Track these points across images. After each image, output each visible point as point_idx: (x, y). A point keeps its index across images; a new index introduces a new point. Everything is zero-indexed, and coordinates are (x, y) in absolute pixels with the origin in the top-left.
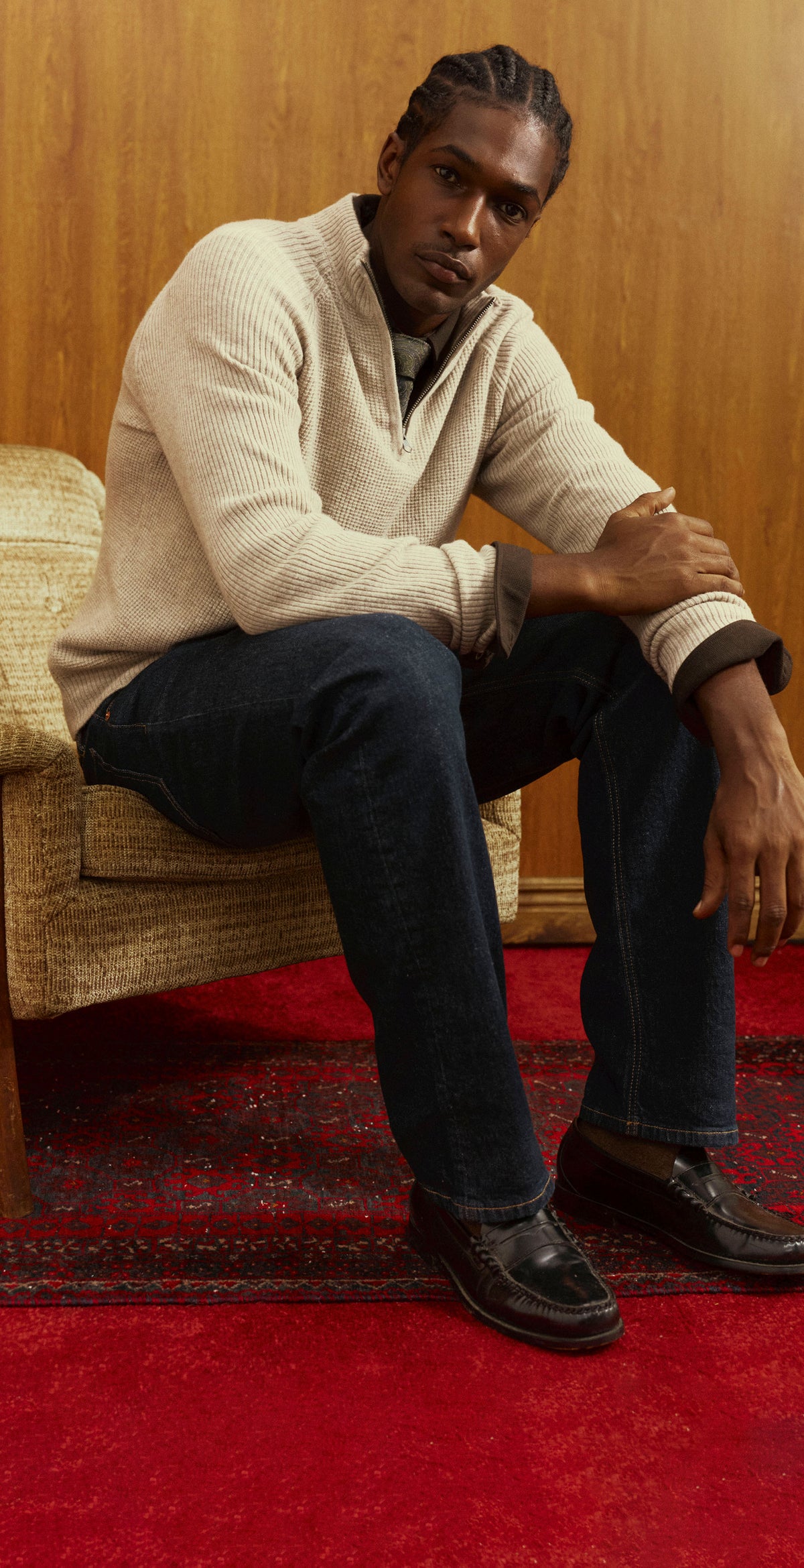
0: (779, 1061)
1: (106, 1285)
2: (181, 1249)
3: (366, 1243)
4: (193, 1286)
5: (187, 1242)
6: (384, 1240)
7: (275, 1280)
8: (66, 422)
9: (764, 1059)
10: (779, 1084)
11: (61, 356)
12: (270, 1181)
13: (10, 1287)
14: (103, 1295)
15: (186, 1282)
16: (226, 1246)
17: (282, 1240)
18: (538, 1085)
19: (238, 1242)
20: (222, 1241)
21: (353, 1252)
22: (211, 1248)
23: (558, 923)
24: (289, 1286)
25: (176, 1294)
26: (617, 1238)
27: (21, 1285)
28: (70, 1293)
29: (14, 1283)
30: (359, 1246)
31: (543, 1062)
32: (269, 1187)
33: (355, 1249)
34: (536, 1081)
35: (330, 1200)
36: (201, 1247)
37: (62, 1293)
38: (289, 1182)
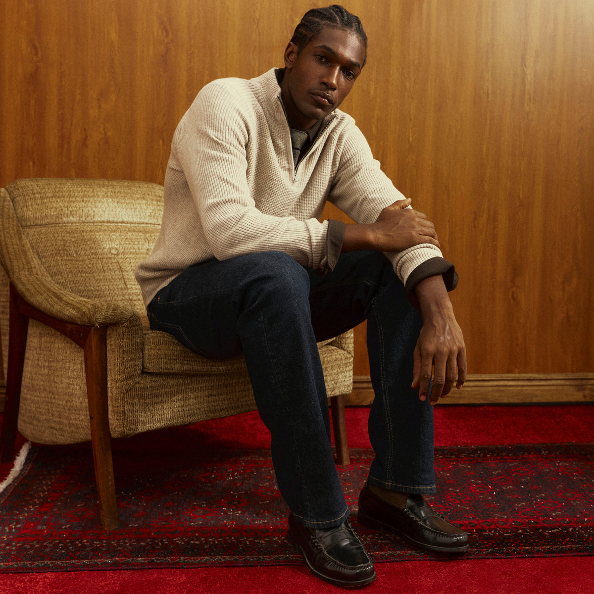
0: (471, 457)
1: (144, 560)
2: (183, 543)
3: (268, 539)
4: (185, 560)
5: (186, 540)
6: (277, 538)
7: (223, 557)
9: (465, 456)
10: (469, 467)
12: (231, 512)
13: (100, 562)
14: (142, 564)
15: (182, 558)
16: (204, 542)
17: (230, 538)
18: (361, 468)
19: (210, 540)
20: (203, 539)
21: (262, 544)
22: (197, 542)
24: (229, 559)
25: (177, 563)
26: (382, 536)
27: (105, 560)
28: (127, 564)
29: (102, 560)
30: (265, 541)
31: (366, 458)
32: (230, 515)
33: (263, 542)
34: (361, 466)
35: (256, 520)
36: (192, 542)
37: (123, 564)
38: (239, 512)
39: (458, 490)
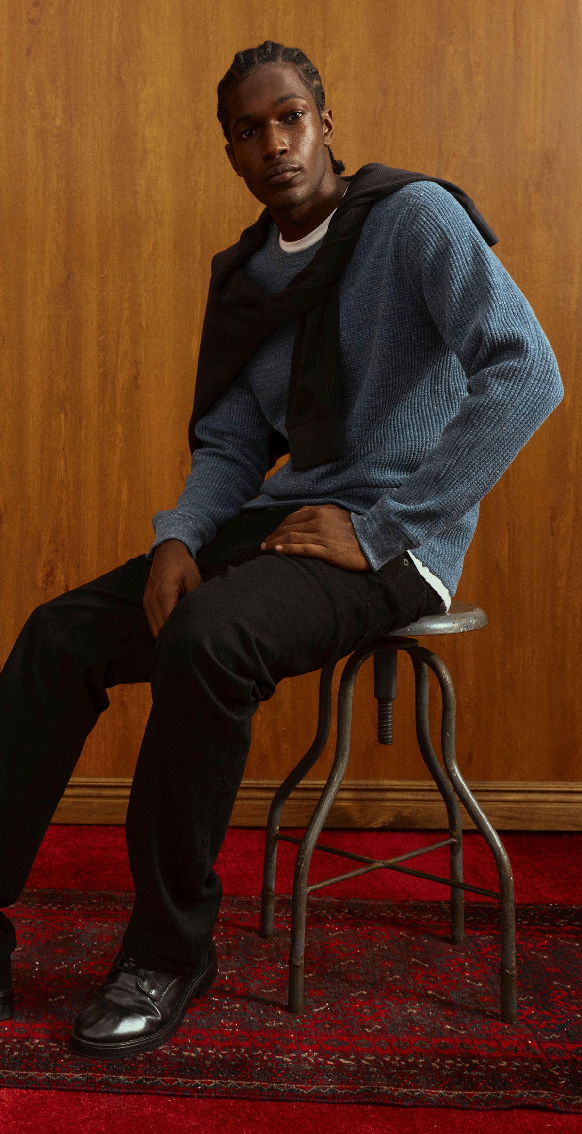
0: (576, 925)
1: (129, 1080)
2: (173, 1054)
3: (295, 1055)
4: (185, 1083)
5: (177, 1049)
6: (306, 1054)
7: (237, 1082)
8: (65, 462)
9: (565, 923)
10: (577, 945)
11: (62, 416)
12: (225, 1005)
13: (69, 1077)
14: (128, 1086)
15: (180, 1080)
16: (202, 1054)
17: (238, 1051)
18: (402, 936)
19: (210, 1051)
20: (199, 1049)
21: (286, 1062)
22: (192, 1055)
23: (404, 814)
24: (247, 1086)
25: (175, 1088)
26: (468, 1063)
27: (75, 1076)
28: (105, 1083)
29: (70, 1074)
30: (290, 1058)
31: (404, 917)
32: (225, 1010)
33: (288, 1059)
34: (401, 933)
35: (267, 1021)
36: (186, 1053)
37: (101, 1083)
38: (238, 1006)
39: (569, 986)
